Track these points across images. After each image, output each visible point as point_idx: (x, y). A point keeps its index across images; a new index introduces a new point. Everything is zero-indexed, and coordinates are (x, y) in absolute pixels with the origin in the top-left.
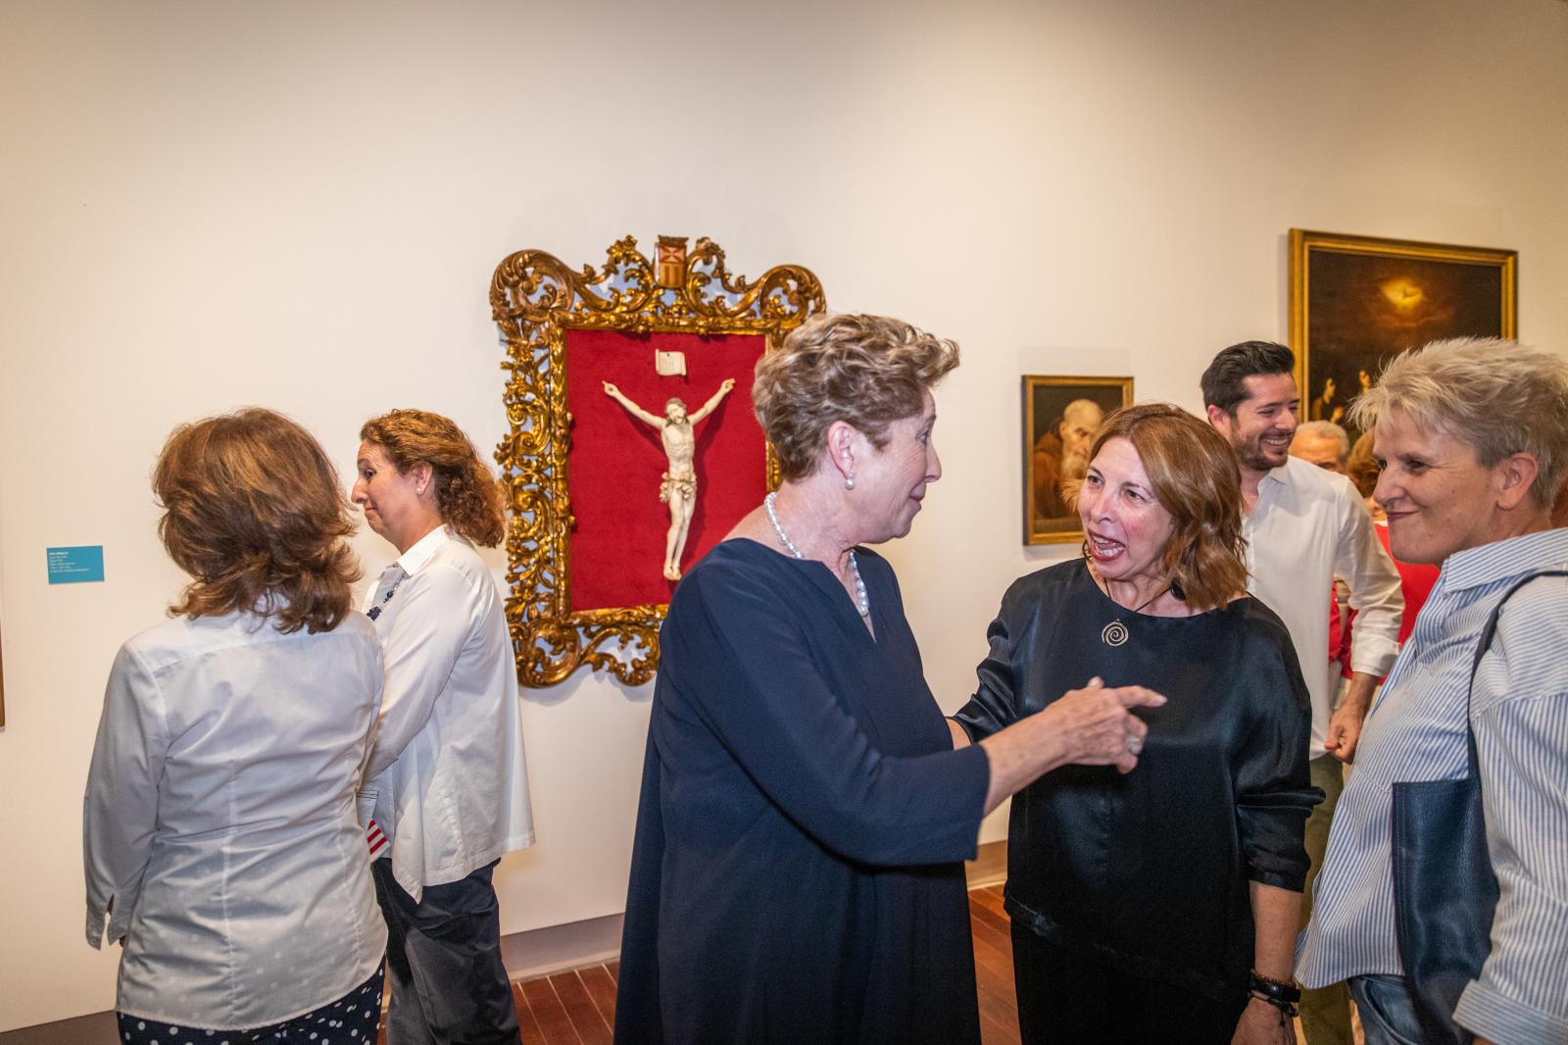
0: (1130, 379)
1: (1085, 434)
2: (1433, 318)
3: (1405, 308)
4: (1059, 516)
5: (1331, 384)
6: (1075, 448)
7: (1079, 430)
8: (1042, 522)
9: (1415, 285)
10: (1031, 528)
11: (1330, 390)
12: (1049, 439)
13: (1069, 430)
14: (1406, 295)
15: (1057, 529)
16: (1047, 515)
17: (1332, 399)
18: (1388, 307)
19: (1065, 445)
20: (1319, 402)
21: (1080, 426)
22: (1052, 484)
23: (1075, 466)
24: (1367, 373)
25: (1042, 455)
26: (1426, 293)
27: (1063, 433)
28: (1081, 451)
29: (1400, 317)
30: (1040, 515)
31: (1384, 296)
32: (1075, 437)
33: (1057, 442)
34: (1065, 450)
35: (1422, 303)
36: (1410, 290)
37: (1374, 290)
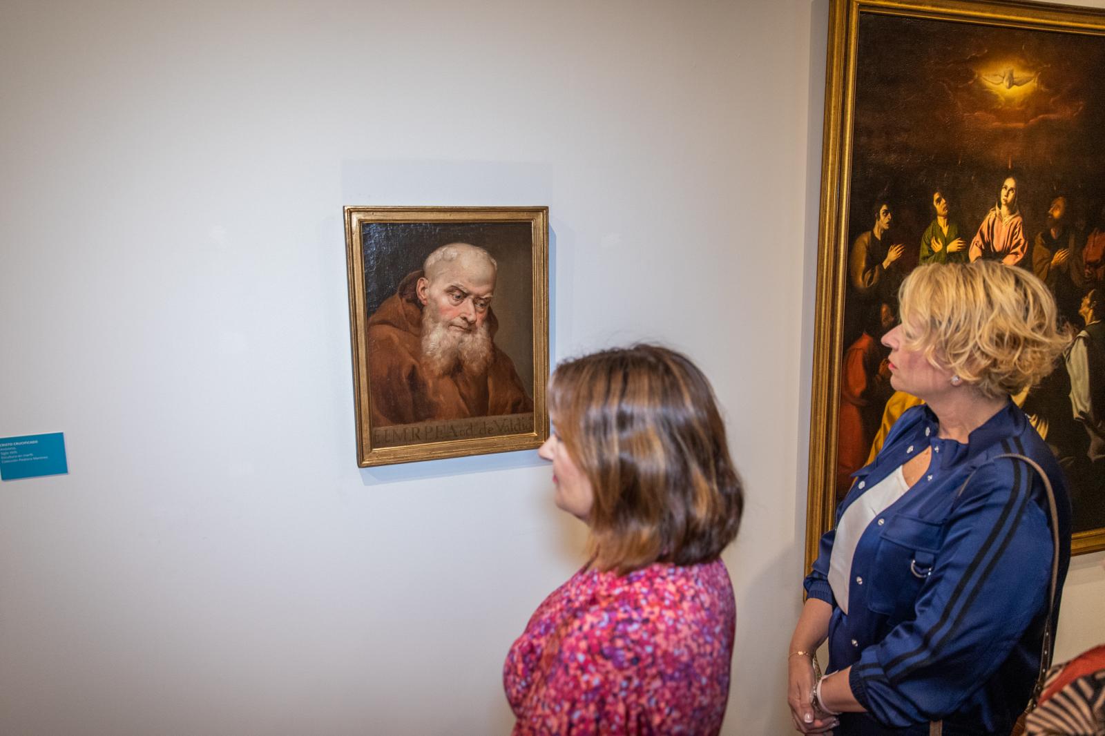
0: (544, 210)
1: (464, 295)
2: (1052, 116)
3: (1009, 100)
4: (418, 419)
5: (886, 212)
6: (447, 316)
7: (450, 291)
8: (385, 429)
9: (1025, 68)
10: (366, 442)
11: (883, 221)
12: (397, 304)
13: (435, 291)
14: (1012, 83)
15: (416, 438)
16: (397, 417)
17: (885, 233)
18: (985, 100)
19: (428, 312)
20: (865, 238)
21: (454, 283)
22: (405, 372)
23: (446, 344)
24: (943, 195)
25: (386, 330)
26: (1042, 80)
27: (422, 296)
28: (458, 321)
29: (1001, 114)
30: (382, 419)
31: (977, 81)
32: (445, 301)
33: (411, 308)
34: (428, 322)
35: (1036, 94)
36: (1019, 74)
37: (964, 74)
